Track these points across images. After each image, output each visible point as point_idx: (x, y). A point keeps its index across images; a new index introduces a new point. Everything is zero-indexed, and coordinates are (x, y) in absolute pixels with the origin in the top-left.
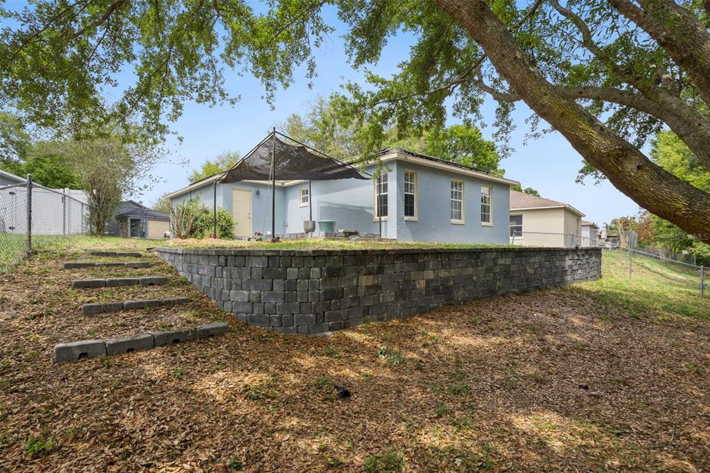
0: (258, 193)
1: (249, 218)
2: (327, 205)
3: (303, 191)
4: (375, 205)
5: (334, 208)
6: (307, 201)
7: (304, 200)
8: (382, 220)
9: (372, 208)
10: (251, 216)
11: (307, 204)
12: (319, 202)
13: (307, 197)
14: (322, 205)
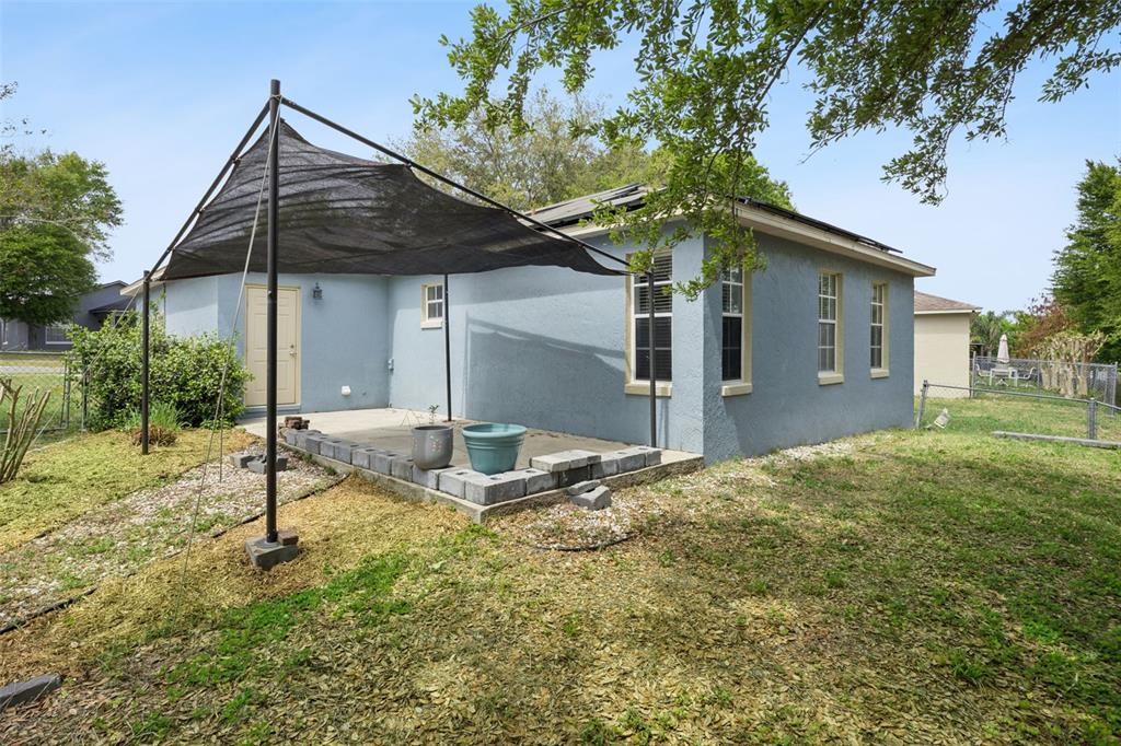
0: (317, 294)
1: (294, 355)
2: (490, 331)
3: (431, 290)
4: (628, 345)
5: (510, 340)
6: (440, 315)
7: (434, 311)
8: (658, 393)
9: (622, 355)
10: (299, 350)
11: (439, 321)
12: (469, 321)
13: (440, 304)
14: (478, 329)
